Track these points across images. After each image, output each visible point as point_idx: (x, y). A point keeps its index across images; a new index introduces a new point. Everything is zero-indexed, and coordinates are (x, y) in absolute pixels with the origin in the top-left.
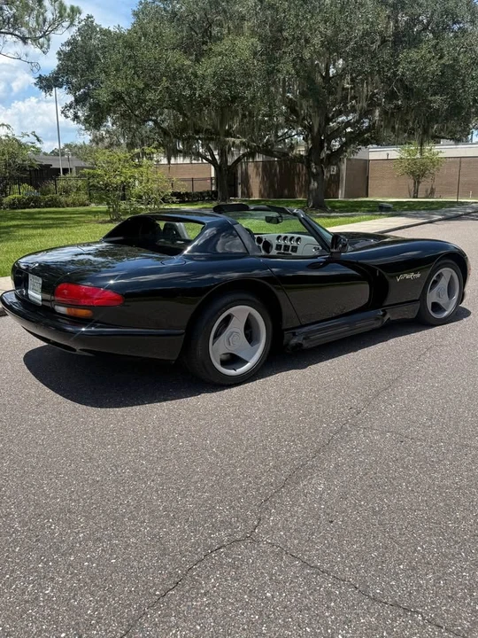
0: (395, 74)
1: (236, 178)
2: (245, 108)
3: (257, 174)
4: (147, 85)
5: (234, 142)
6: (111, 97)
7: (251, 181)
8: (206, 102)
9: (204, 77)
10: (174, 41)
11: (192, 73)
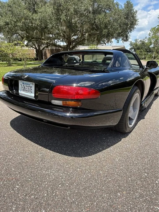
0: (95, 22)
1: (42, 54)
2: (49, 31)
3: (49, 53)
4: (17, 20)
5: (44, 42)
6: (5, 24)
7: (47, 55)
8: (37, 28)
9: (36, 20)
10: (24, 7)
11: (32, 18)
